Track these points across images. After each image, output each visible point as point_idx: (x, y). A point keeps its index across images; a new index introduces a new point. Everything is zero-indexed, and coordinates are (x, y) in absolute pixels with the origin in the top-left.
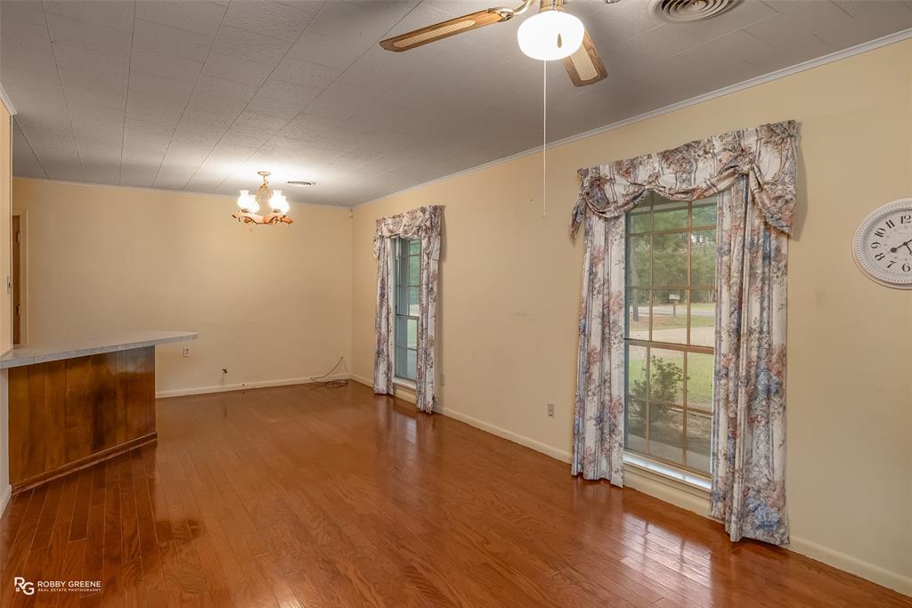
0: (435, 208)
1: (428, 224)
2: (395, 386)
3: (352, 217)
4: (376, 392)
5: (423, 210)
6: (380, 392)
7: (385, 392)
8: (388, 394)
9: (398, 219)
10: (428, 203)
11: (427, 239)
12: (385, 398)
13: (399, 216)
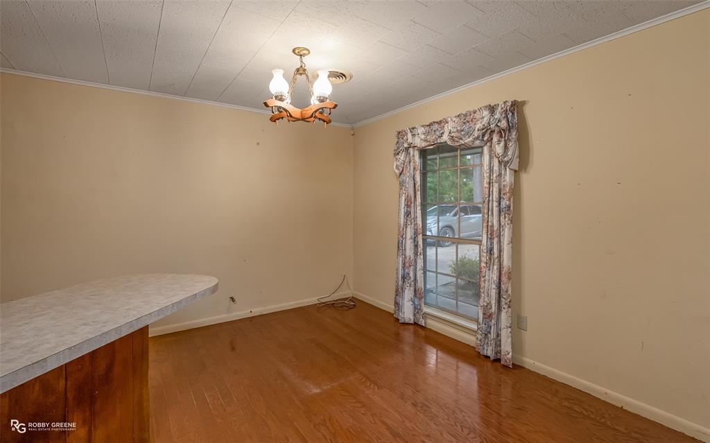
0: (514, 104)
1: (503, 124)
2: (425, 315)
3: (353, 135)
4: (402, 321)
5: (492, 109)
6: (407, 321)
7: (412, 322)
8: (415, 324)
9: (436, 127)
10: (501, 98)
11: (502, 144)
12: (411, 328)
13: (439, 123)
